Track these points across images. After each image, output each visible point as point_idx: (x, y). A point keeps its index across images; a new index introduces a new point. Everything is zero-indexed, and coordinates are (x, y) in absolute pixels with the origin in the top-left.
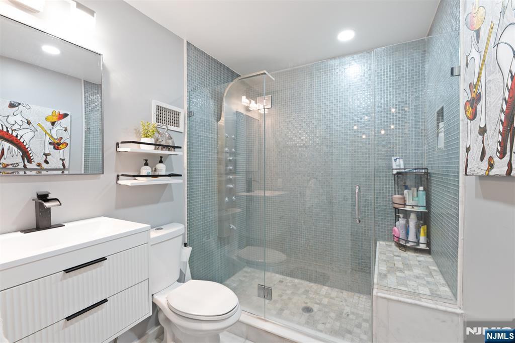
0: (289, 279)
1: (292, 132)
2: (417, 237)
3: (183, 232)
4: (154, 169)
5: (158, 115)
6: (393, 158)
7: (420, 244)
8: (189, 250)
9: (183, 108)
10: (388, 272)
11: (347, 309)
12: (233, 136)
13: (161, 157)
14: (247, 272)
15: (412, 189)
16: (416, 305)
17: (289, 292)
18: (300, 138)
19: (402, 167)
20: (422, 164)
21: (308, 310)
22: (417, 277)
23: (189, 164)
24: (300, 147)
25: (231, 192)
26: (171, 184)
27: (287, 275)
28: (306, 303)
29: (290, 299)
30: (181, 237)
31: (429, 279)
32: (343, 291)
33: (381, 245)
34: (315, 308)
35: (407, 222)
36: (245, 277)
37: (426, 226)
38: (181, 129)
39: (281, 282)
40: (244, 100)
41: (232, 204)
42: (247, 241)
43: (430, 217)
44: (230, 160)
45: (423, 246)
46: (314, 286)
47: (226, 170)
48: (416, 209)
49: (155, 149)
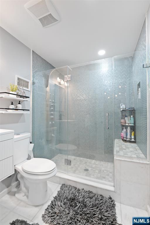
0: (78, 158)
1: (79, 94)
2: (131, 136)
3: (29, 136)
4: (16, 107)
5: (18, 82)
6: (121, 104)
7: (132, 139)
8: (32, 145)
9: (30, 80)
10: (120, 150)
11: (103, 169)
12: (53, 95)
13: (20, 101)
14: (59, 156)
15: (128, 117)
16: (131, 162)
17: (78, 163)
18: (83, 96)
19: (124, 108)
20: (132, 106)
21: (86, 170)
22: (131, 152)
23: (33, 106)
24: (83, 100)
25: (52, 119)
26: (24, 114)
27: (77, 156)
28: (86, 167)
29: (79, 166)
30: (29, 139)
31: (136, 152)
32: (101, 161)
33: (116, 141)
34: (90, 169)
35: (127, 131)
36: (58, 158)
37: (134, 132)
38: (29, 89)
39: (75, 159)
40: (58, 79)
41: (53, 125)
42: (59, 141)
43: (135, 128)
44: (52, 105)
45: (133, 140)
46: (89, 160)
47: (50, 109)
48: (130, 125)
49: (17, 97)
